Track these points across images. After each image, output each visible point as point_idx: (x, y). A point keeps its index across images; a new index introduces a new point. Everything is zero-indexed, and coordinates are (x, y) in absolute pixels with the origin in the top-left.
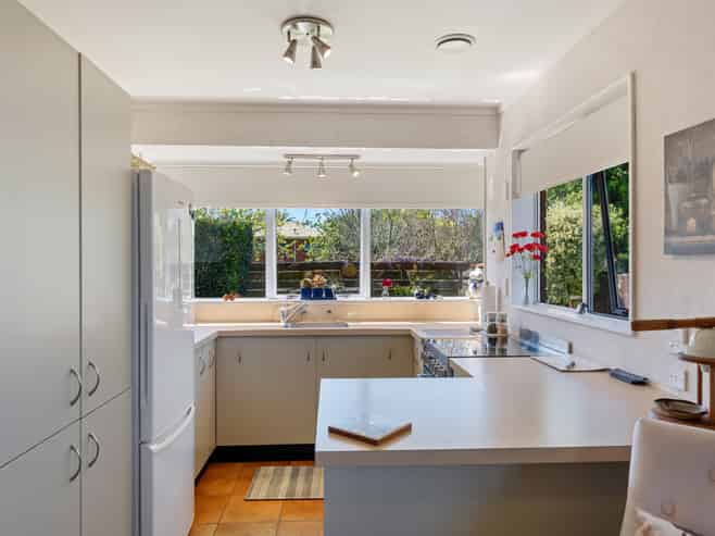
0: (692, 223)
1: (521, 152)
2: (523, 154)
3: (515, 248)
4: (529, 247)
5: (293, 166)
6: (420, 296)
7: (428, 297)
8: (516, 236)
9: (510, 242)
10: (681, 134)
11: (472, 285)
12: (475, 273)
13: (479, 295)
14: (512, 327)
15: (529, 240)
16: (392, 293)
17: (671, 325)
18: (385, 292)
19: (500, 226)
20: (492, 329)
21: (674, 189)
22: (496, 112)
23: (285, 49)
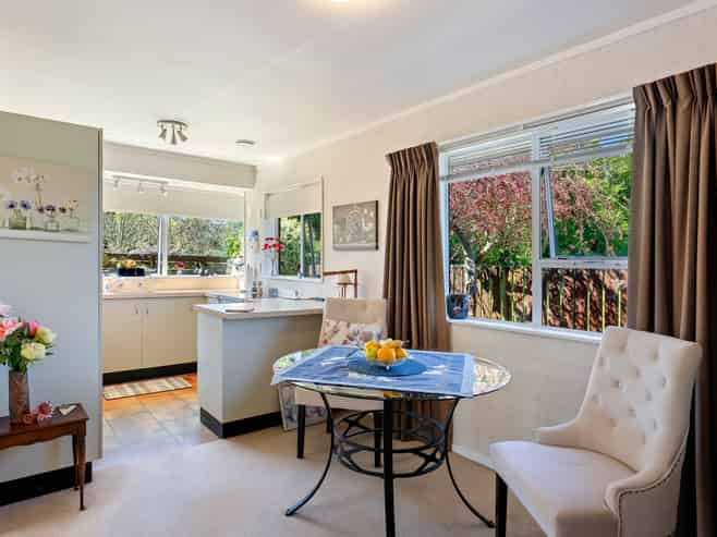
0: (341, 240)
1: (269, 195)
2: (271, 198)
3: (266, 246)
4: (274, 246)
5: (119, 183)
6: (203, 274)
7: (208, 275)
8: (267, 239)
9: (263, 243)
10: (338, 207)
11: (234, 268)
12: (237, 261)
13: (241, 273)
14: (265, 288)
15: (274, 242)
16: (184, 273)
17: (335, 273)
18: (179, 272)
19: (256, 233)
20: (254, 290)
21: (336, 226)
22: (253, 169)
23: (159, 134)
